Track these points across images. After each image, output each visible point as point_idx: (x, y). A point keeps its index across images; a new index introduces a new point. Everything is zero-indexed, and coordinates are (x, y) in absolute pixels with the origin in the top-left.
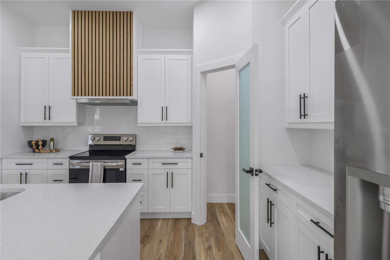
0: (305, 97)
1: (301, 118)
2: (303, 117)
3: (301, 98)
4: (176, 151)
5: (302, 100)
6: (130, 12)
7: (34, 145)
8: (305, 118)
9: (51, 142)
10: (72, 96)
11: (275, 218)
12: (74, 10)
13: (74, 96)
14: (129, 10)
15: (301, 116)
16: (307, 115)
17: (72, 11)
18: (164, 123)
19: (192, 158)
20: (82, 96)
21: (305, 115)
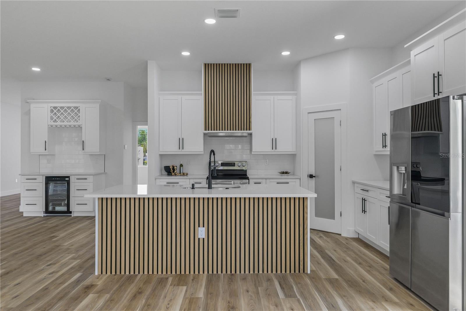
0: (385, 135)
1: (383, 148)
2: (384, 147)
3: (383, 135)
4: (283, 175)
5: (384, 136)
6: (249, 64)
7: (171, 169)
8: (385, 148)
9: (181, 167)
10: (204, 130)
11: (367, 209)
12: (206, 63)
13: (206, 130)
14: (248, 63)
15: (383, 146)
16: (387, 146)
17: (204, 64)
18: (274, 152)
19: (300, 179)
20: (211, 130)
21: (385, 146)
